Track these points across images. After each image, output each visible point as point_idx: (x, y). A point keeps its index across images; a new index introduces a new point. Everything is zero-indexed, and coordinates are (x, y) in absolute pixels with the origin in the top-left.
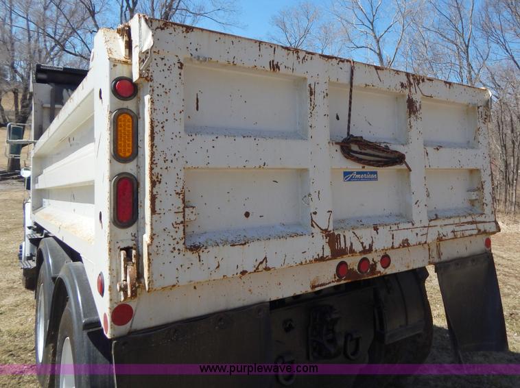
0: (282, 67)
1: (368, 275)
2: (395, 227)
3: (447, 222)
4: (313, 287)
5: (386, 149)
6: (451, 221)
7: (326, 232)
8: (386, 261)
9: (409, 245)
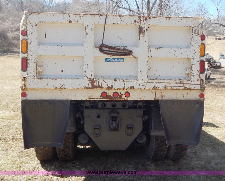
0: (73, 21)
1: (118, 99)
2: (126, 81)
3: (160, 81)
4: (90, 98)
5: (124, 49)
6: (164, 81)
7: (90, 79)
8: (128, 94)
9: (133, 88)
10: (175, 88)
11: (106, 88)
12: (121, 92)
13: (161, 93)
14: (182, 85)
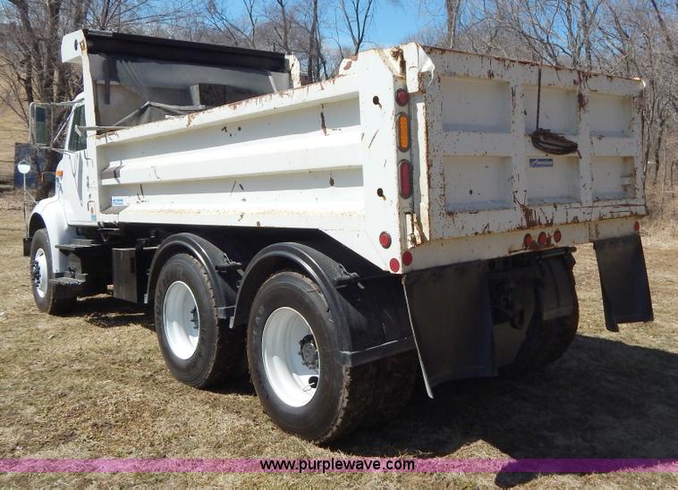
0: (495, 75)
1: (545, 247)
2: (568, 206)
3: (606, 203)
4: (510, 252)
5: (563, 140)
6: (609, 203)
7: (523, 206)
8: (558, 235)
9: (578, 222)
10: (622, 214)
12: (550, 231)
13: (596, 227)
14: (627, 208)
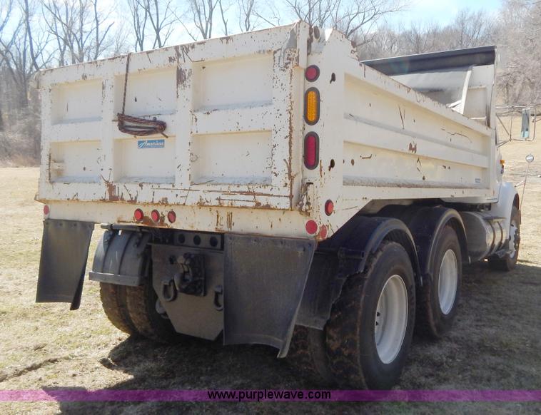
0: (88, 76)
1: (159, 225)
4: (119, 222)
7: (108, 183)
8: (172, 216)
11: (128, 201)
12: (163, 211)
13: (228, 215)
